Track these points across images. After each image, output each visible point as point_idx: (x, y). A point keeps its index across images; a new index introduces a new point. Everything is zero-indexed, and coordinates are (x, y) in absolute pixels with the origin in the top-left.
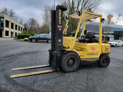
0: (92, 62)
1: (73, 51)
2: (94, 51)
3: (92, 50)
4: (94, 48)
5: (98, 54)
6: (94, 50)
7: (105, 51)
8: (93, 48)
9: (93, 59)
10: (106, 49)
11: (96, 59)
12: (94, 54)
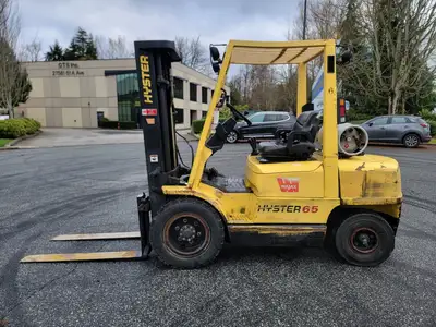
0: (288, 237)
1: (193, 197)
2: (294, 194)
3: (283, 190)
4: (296, 184)
5: (315, 209)
6: (296, 190)
7: (364, 195)
8: (288, 183)
9: (290, 227)
10: (365, 187)
11: (309, 230)
12: (298, 208)
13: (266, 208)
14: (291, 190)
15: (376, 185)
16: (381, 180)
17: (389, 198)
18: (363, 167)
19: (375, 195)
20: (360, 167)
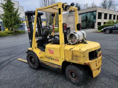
2: (53, 55)
3: (50, 53)
6: (53, 54)
7: (72, 59)
8: (51, 51)
10: (73, 56)
11: (57, 67)
12: (54, 59)
13: (46, 57)
14: (52, 53)
15: (77, 56)
16: (78, 54)
17: (81, 62)
18: (72, 48)
19: (76, 60)
20: (71, 49)
